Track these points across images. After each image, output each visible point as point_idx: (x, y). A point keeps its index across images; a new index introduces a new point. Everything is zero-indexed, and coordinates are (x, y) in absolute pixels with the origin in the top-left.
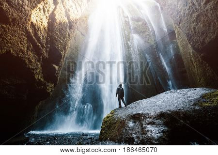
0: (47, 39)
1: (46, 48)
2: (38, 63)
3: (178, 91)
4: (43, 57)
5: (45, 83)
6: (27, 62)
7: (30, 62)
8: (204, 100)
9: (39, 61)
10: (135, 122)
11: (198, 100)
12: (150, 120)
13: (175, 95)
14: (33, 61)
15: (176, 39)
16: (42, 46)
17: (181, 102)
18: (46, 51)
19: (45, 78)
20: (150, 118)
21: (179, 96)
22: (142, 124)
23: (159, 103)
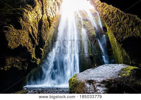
0: (38, 34)
1: (37, 40)
2: (34, 49)
3: (110, 65)
4: (36, 45)
5: (36, 59)
6: (28, 48)
7: (30, 48)
8: (123, 72)
9: (34, 47)
10: (90, 84)
11: (120, 72)
12: (98, 84)
13: (108, 67)
14: (31, 47)
15: (107, 32)
16: (36, 39)
17: (111, 73)
18: (37, 41)
19: (36, 56)
20: (98, 83)
21: (110, 68)
22: (94, 86)
23: (100, 72)
